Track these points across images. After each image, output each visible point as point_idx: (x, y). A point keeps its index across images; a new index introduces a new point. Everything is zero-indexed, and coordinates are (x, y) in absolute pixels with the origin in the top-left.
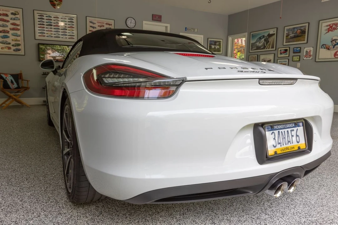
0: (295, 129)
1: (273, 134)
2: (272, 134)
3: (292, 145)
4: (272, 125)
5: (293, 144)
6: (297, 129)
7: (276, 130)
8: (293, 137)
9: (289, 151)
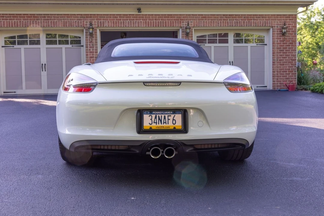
0: (173, 115)
1: (151, 117)
2: (149, 116)
3: (167, 125)
4: (151, 111)
5: (169, 125)
6: (175, 116)
7: (154, 114)
8: (169, 120)
9: (163, 128)
